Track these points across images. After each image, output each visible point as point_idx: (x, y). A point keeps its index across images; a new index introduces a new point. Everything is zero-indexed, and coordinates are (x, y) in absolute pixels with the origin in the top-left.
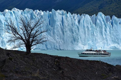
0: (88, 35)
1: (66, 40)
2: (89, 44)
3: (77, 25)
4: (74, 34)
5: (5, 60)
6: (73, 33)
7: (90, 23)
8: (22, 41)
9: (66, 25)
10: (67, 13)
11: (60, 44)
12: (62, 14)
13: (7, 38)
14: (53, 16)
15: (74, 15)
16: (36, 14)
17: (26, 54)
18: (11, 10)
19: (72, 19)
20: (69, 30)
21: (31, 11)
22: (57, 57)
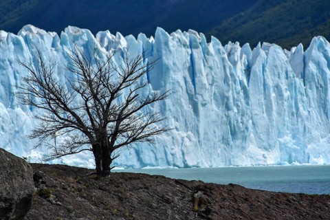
0: (279, 114)
1: (206, 134)
2: (283, 147)
3: (241, 83)
4: (231, 114)
5: (30, 196)
6: (228, 108)
7: (287, 73)
8: (79, 133)
9: (205, 81)
10: (209, 40)
11: (185, 146)
12: (192, 46)
13: (5, 128)
14: (161, 52)
15: (229, 45)
16: (102, 46)
17: (96, 176)
18: (16, 34)
19: (223, 59)
20: (216, 100)
21: (86, 34)
22: (199, 186)
